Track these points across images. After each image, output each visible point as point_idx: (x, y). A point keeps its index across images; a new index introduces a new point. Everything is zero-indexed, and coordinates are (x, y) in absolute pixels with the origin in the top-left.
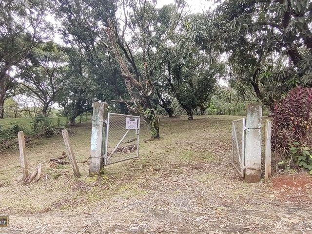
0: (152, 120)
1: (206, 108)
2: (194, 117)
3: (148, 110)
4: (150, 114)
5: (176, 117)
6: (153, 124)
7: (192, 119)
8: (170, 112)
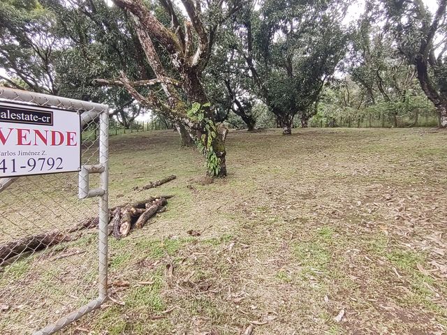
0: (206, 133)
1: (310, 116)
2: (293, 131)
3: (196, 107)
4: (201, 117)
5: (260, 130)
6: (209, 142)
7: (290, 133)
8: (250, 122)
